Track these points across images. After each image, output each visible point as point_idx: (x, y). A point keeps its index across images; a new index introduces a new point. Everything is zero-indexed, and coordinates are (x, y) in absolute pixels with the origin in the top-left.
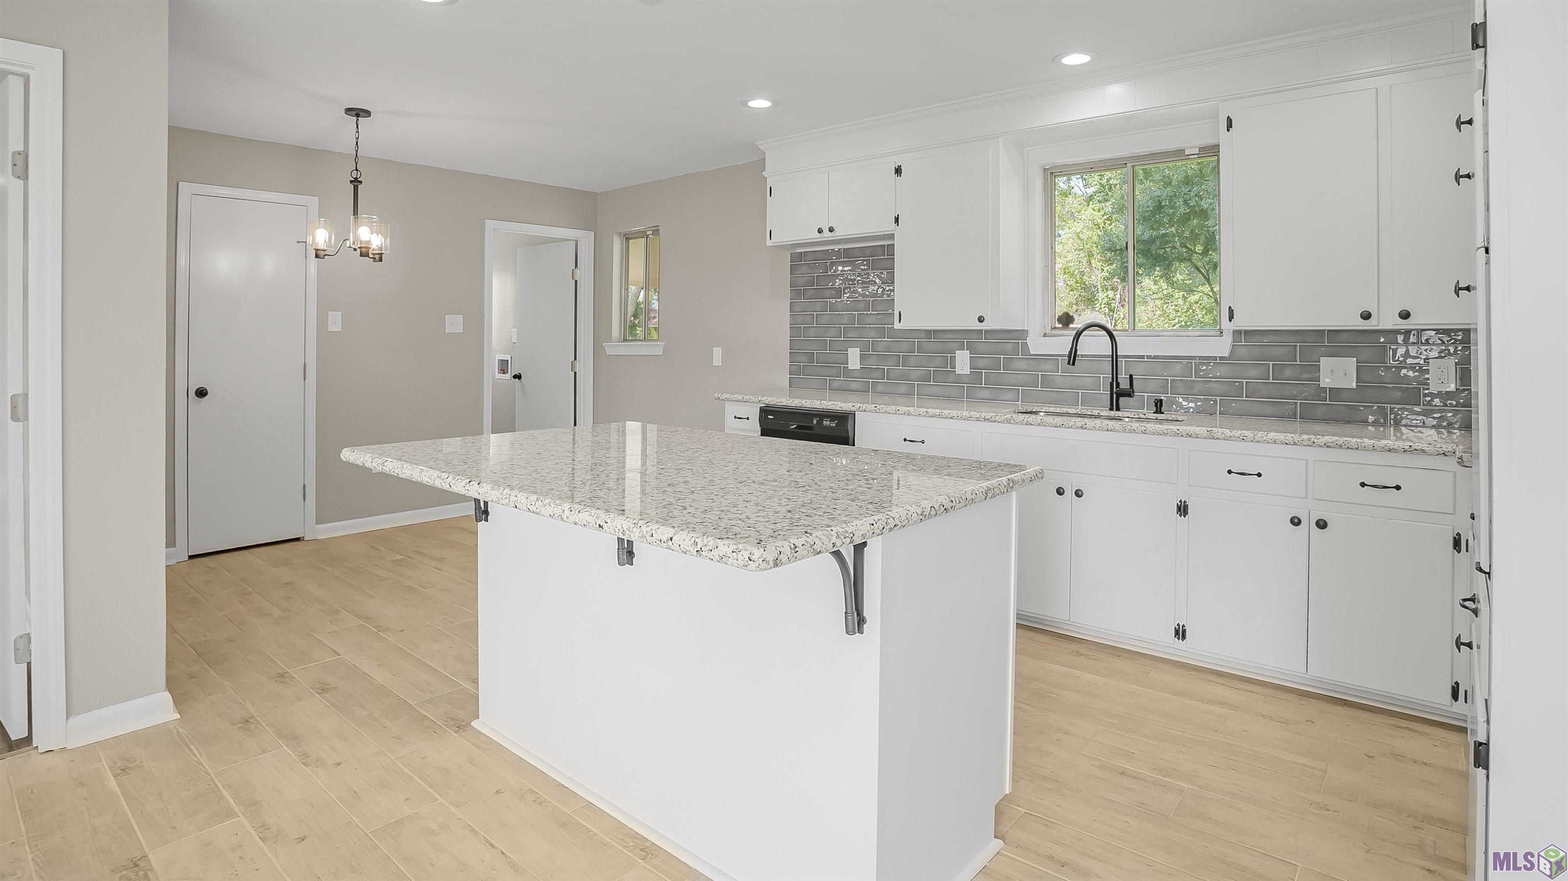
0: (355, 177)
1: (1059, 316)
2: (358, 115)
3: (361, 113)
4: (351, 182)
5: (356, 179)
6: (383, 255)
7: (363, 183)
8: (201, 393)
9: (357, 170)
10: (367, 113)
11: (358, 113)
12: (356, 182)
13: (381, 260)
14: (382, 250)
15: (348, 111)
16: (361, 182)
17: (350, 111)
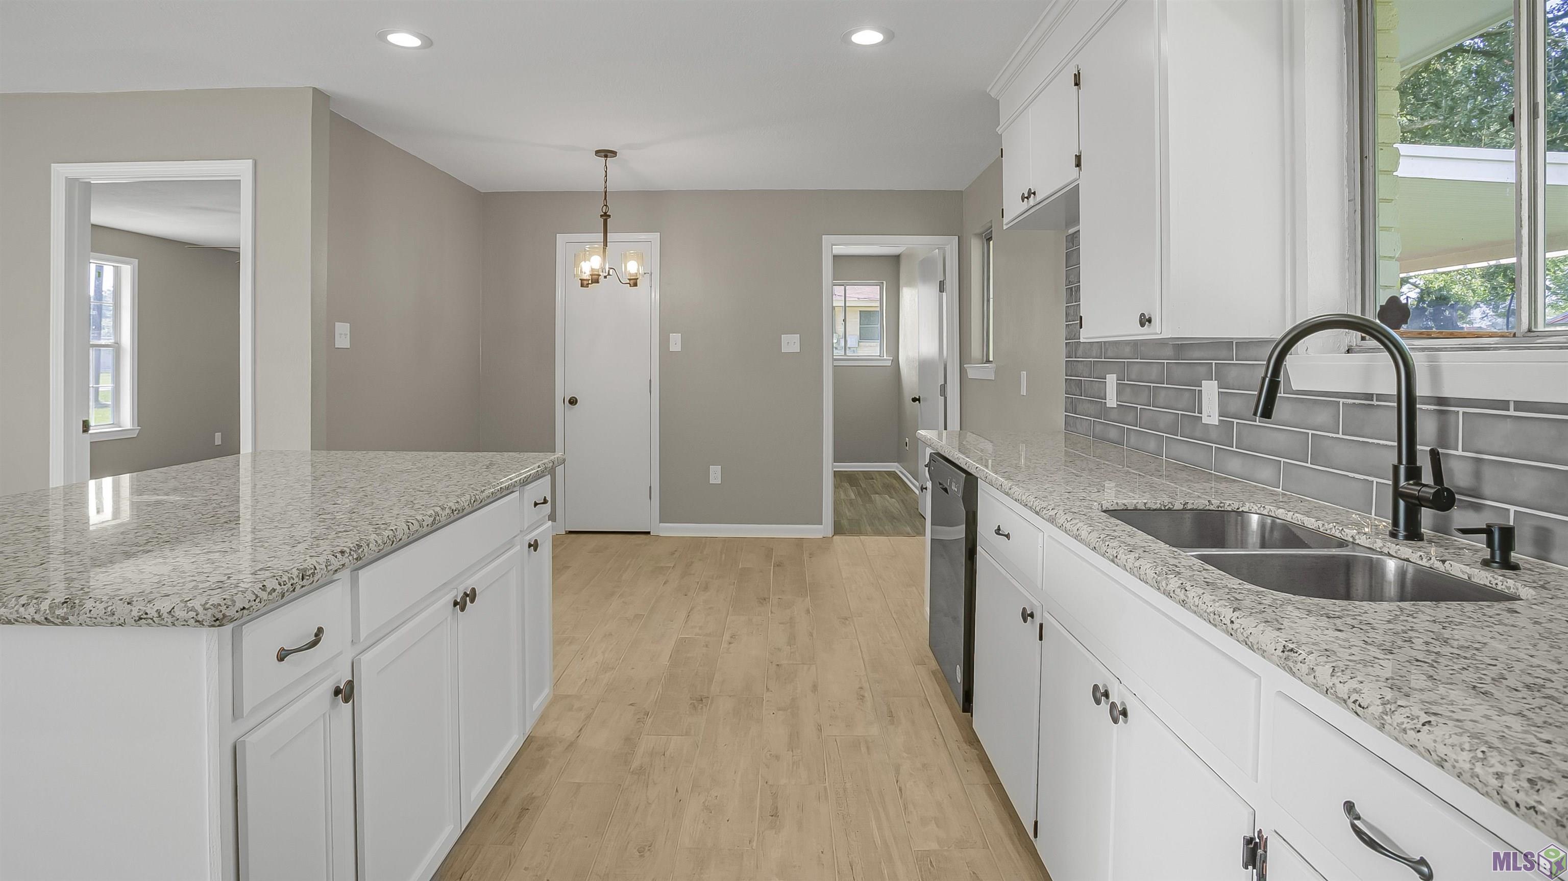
0: (604, 211)
1: (1381, 306)
2: (606, 156)
3: (609, 154)
4: (601, 216)
5: (605, 213)
6: (638, 280)
7: (611, 216)
8: (573, 402)
9: (606, 205)
10: (614, 153)
11: (606, 154)
12: (606, 216)
13: (636, 285)
14: (637, 276)
15: (598, 152)
16: (609, 216)
17: (599, 153)
